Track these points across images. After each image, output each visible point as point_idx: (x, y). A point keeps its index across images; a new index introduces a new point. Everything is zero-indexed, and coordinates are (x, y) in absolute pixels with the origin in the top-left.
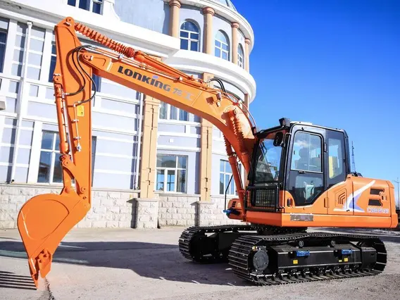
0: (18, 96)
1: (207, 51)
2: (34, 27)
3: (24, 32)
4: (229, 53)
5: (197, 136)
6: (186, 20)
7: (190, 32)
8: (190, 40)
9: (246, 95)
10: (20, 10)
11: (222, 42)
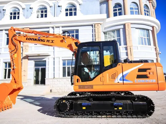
0: (54, 50)
1: (126, 14)
2: (56, 27)
3: (54, 30)
4: (139, 11)
5: (125, 51)
6: (115, 4)
7: (117, 9)
8: (118, 12)
9: (153, 27)
10: (51, 24)
11: (134, 7)
